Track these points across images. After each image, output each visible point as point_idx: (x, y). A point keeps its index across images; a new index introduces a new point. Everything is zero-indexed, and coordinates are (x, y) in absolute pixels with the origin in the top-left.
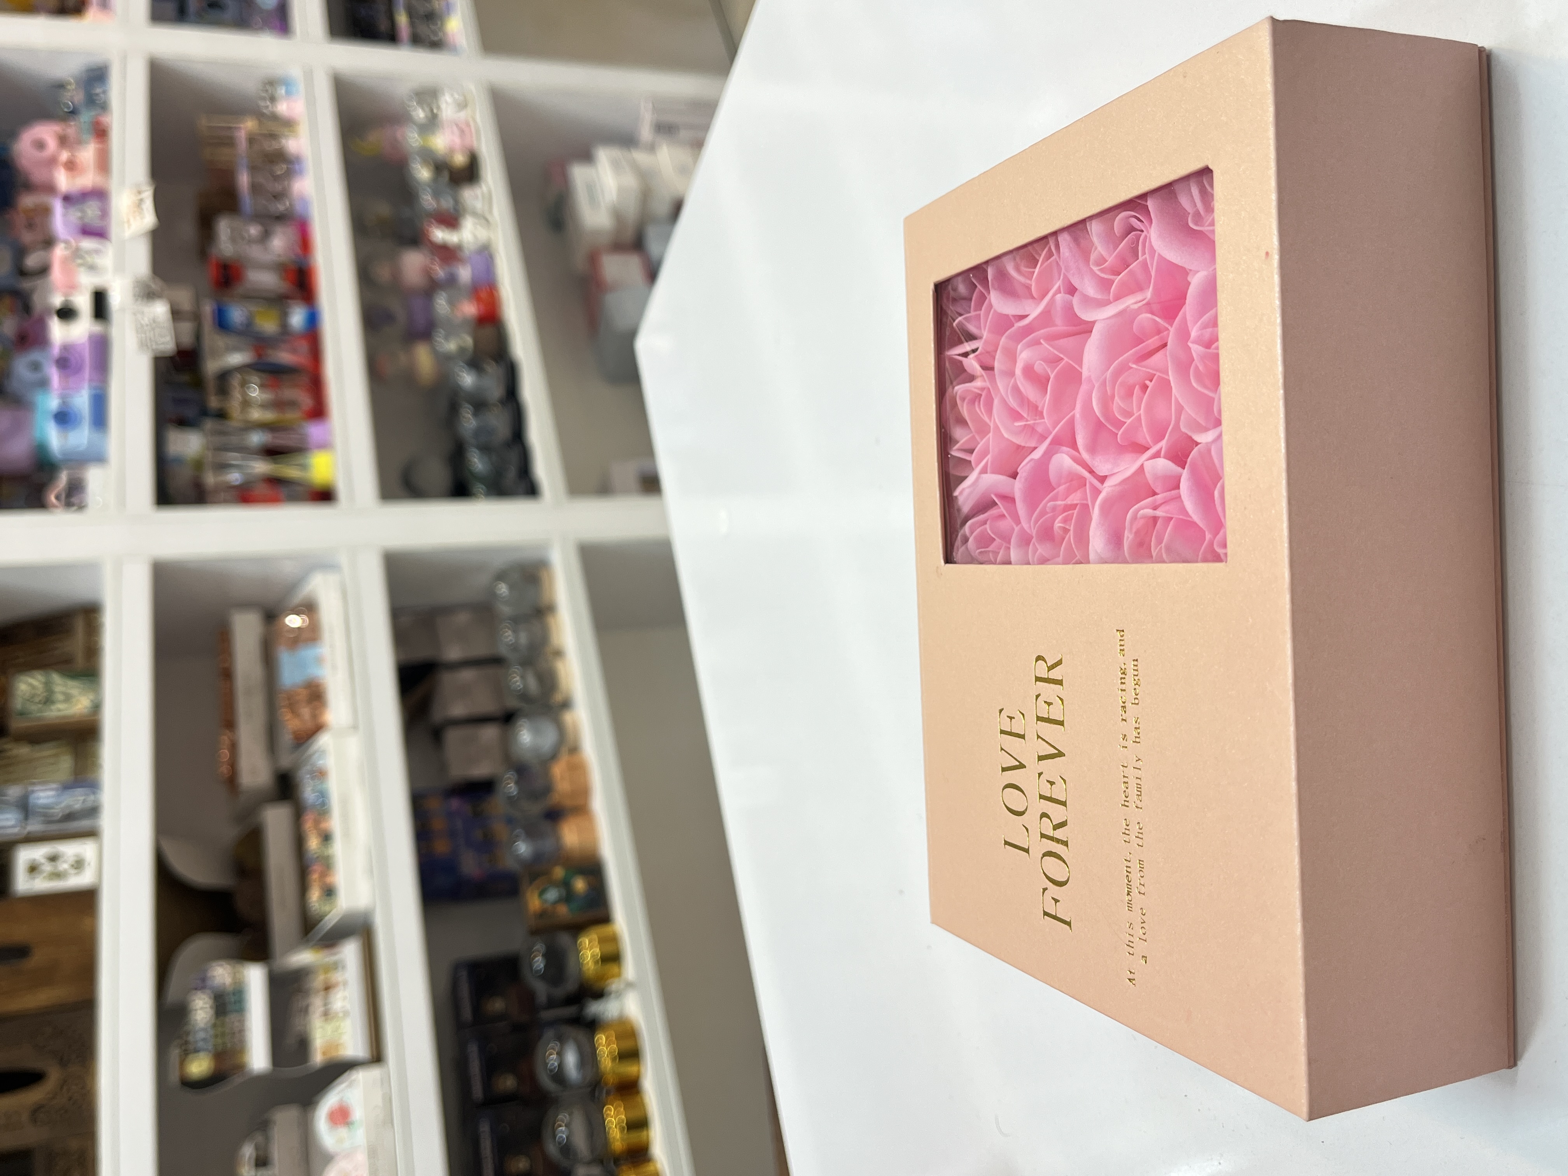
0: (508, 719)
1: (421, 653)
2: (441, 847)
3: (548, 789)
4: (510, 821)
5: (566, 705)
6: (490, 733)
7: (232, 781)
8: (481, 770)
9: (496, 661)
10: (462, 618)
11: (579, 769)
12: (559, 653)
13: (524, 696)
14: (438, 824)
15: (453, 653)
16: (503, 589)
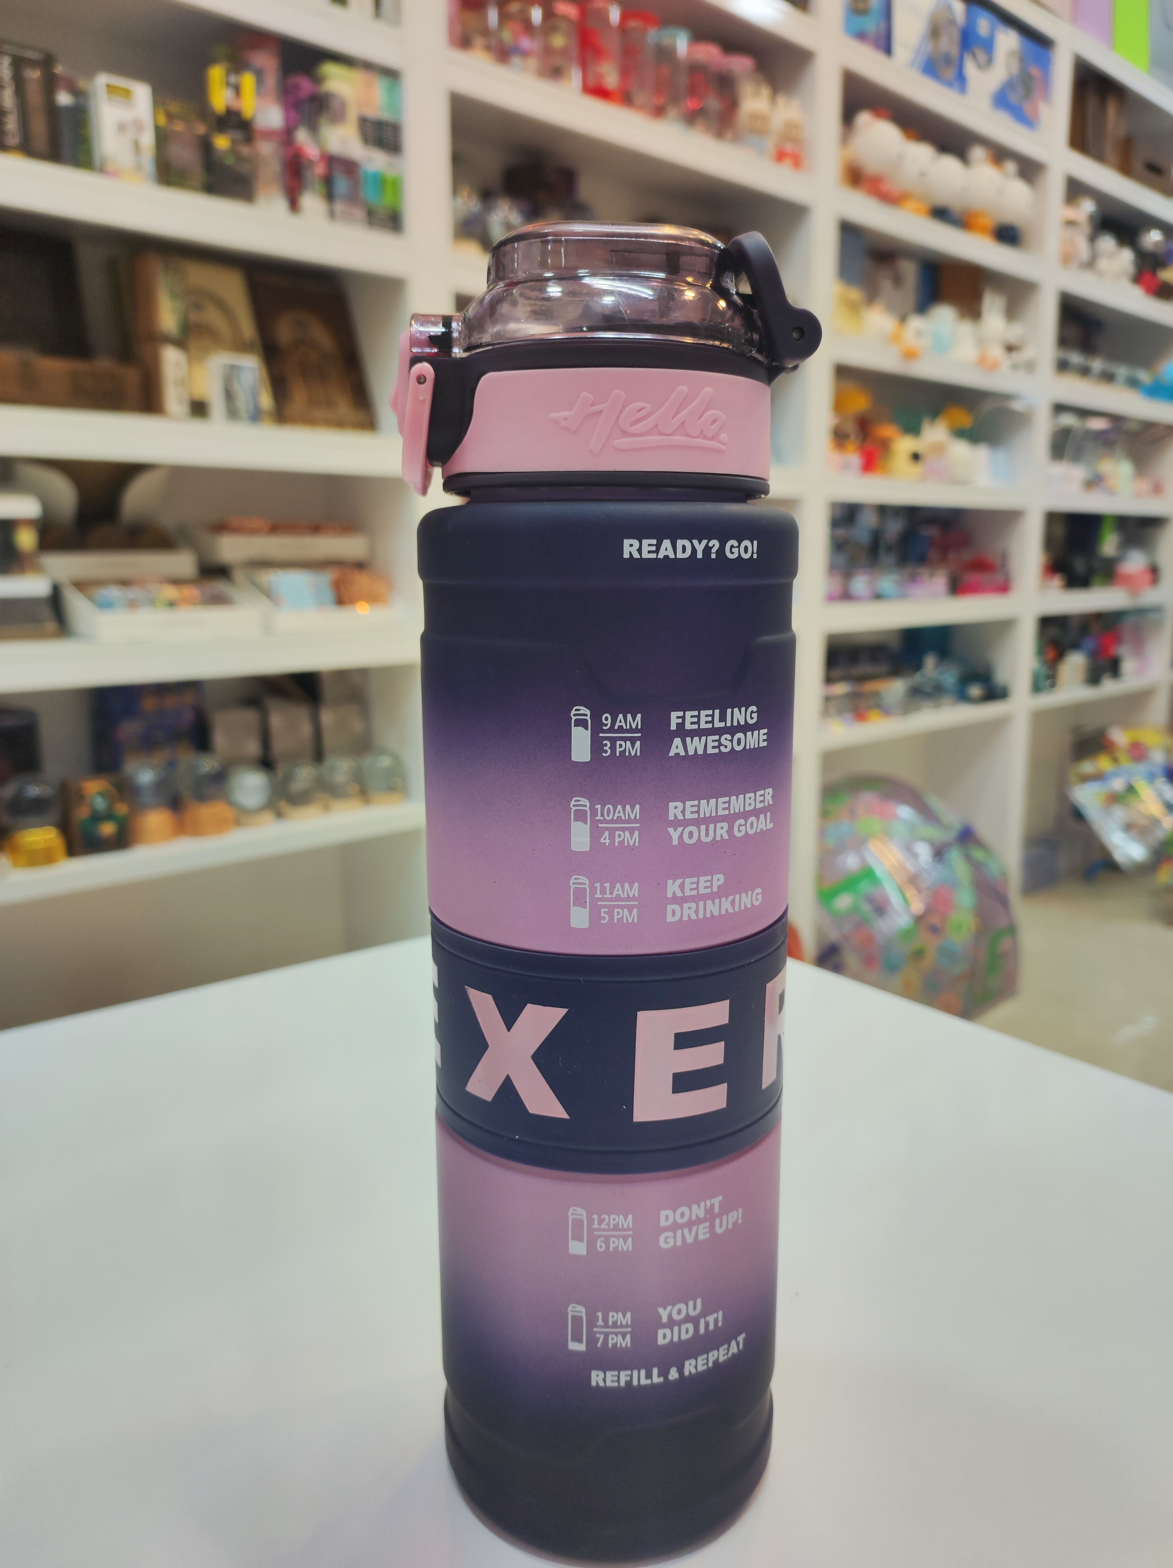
0: (266, 763)
1: (328, 690)
2: (149, 704)
3: (201, 797)
4: (172, 764)
5: (280, 815)
6: (253, 748)
7: (221, 528)
8: (220, 739)
9: (318, 755)
10: (357, 726)
11: (221, 826)
12: (327, 808)
13: (288, 779)
14: (171, 702)
15: (327, 717)
16: (385, 762)
